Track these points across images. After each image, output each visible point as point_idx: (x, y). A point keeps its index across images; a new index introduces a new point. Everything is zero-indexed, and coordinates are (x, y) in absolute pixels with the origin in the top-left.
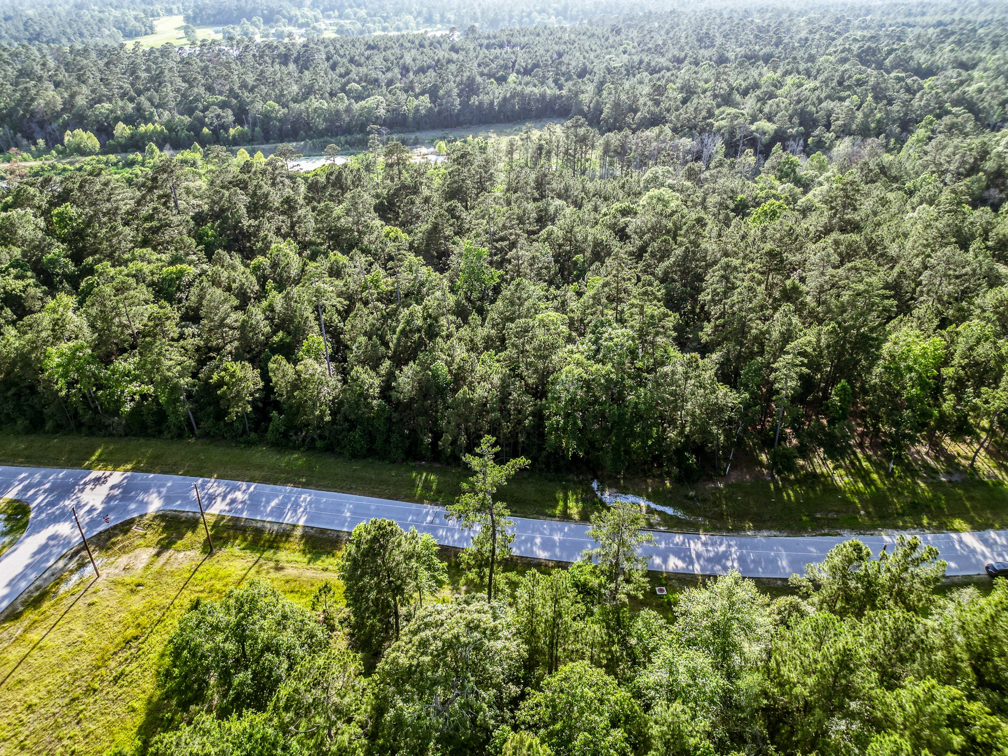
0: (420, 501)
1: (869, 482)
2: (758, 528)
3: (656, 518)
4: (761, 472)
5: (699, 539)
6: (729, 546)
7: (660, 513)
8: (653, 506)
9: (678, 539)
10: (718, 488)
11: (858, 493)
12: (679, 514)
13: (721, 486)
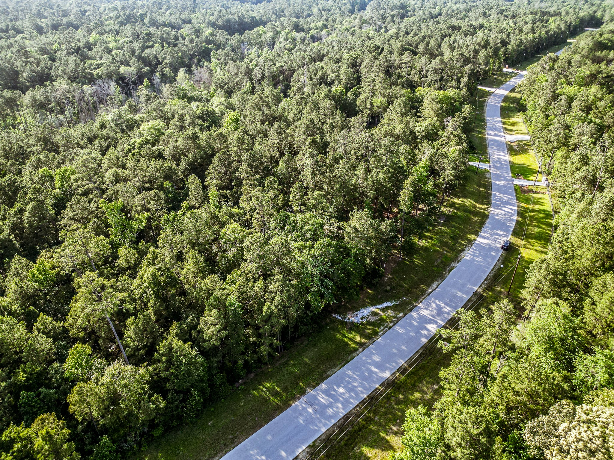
0: (286, 405)
1: (431, 238)
2: (429, 286)
3: (391, 313)
4: (392, 258)
5: (420, 308)
6: (434, 302)
7: (387, 308)
8: (379, 307)
9: (414, 314)
10: (390, 278)
11: (434, 245)
12: (394, 302)
13: (390, 276)
